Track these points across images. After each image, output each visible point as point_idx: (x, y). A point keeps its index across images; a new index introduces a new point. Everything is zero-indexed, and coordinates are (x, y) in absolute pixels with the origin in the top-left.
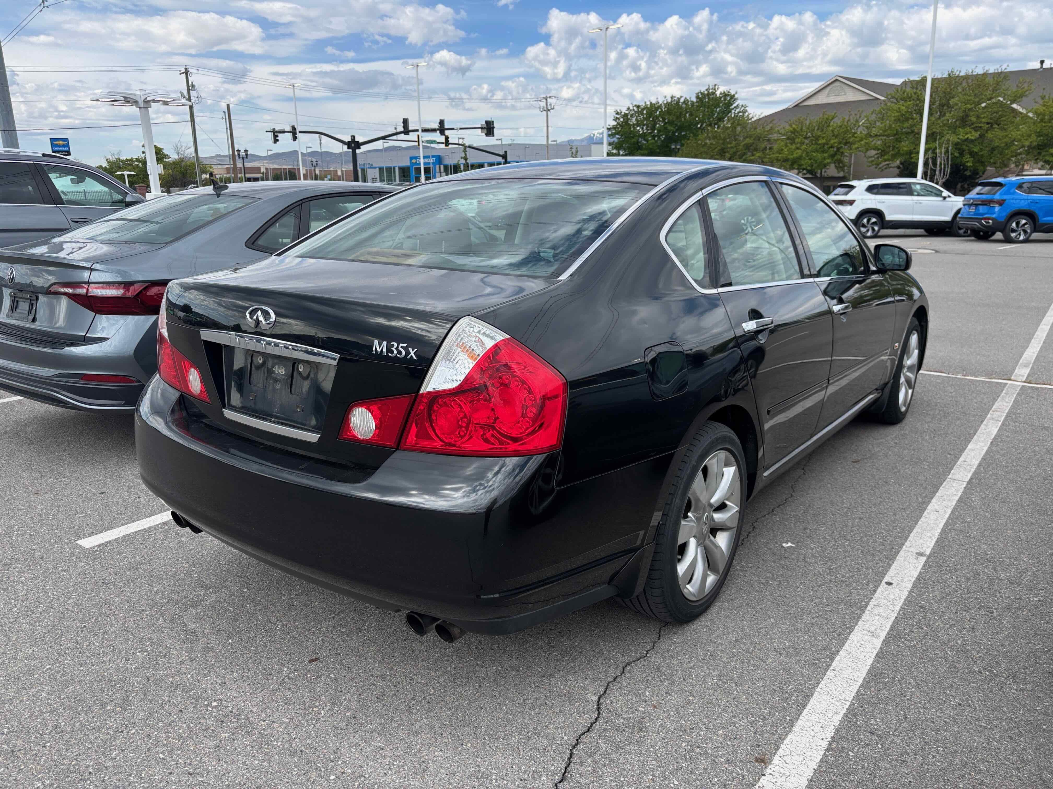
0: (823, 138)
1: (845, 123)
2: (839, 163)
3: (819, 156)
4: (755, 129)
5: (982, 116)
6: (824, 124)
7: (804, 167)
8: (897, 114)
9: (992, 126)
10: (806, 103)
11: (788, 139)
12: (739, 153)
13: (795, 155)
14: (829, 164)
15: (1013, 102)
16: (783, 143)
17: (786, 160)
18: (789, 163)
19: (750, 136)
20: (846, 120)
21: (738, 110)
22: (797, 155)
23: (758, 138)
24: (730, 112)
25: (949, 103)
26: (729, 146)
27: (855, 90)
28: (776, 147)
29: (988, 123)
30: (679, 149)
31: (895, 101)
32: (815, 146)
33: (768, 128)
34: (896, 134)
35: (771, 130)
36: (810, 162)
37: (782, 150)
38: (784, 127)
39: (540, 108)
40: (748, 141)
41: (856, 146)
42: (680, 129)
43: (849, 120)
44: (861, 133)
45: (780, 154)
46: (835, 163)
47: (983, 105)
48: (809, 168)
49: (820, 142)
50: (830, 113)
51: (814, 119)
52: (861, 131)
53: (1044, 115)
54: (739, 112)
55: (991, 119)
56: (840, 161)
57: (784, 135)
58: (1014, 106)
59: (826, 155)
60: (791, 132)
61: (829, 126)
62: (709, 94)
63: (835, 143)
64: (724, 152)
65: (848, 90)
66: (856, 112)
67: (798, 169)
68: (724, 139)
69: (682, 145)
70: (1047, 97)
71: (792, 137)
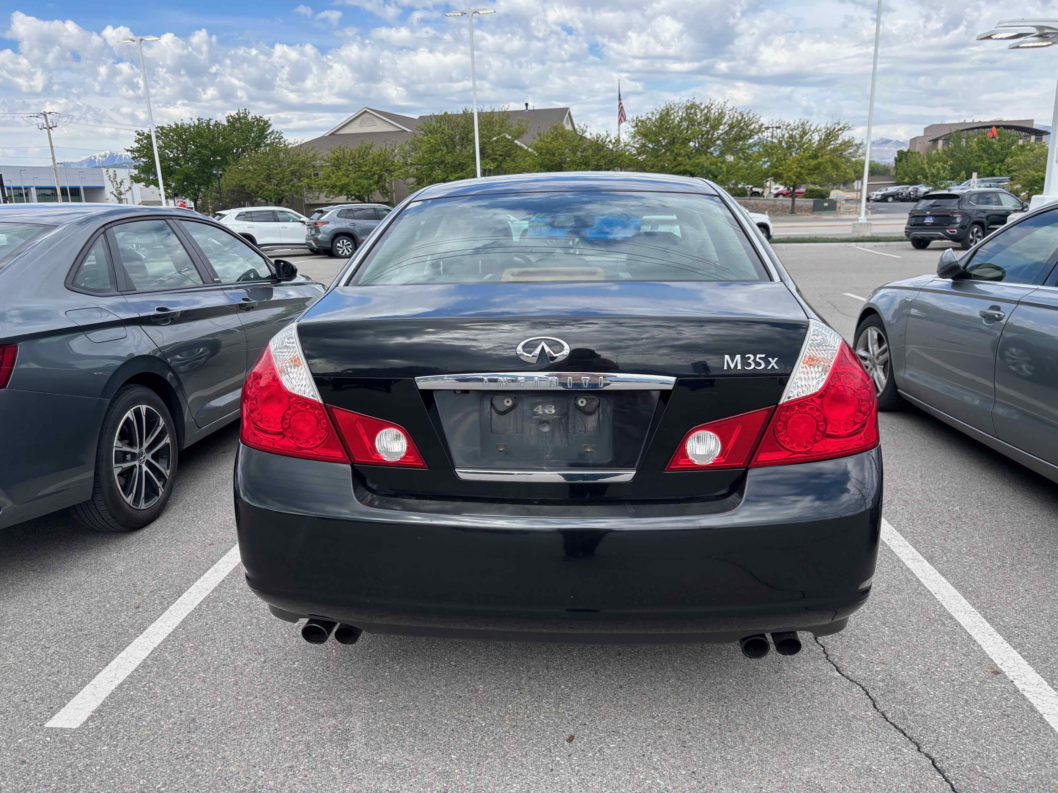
0: (366, 165)
1: (383, 152)
2: (383, 189)
3: (365, 182)
4: (298, 155)
5: (496, 149)
6: (364, 153)
7: (353, 193)
8: (428, 146)
9: (505, 158)
10: (342, 132)
11: (333, 165)
12: (286, 180)
13: (343, 182)
14: (374, 190)
15: (517, 138)
16: (329, 170)
17: (334, 186)
18: (338, 189)
19: (295, 163)
20: (383, 149)
21: (273, 136)
22: (345, 182)
23: (303, 165)
24: (265, 137)
25: (468, 137)
26: (275, 172)
27: (383, 122)
28: (321, 174)
29: (501, 156)
30: (221, 175)
31: (423, 133)
32: (360, 173)
33: (311, 155)
34: (430, 163)
35: (314, 157)
36: (357, 188)
37: (330, 176)
38: (326, 153)
39: (38, 125)
40: (293, 167)
41: (397, 173)
42: (215, 153)
43: (386, 149)
44: (398, 162)
45: (328, 180)
46: (379, 189)
47: (495, 139)
48: (357, 194)
49: (364, 169)
50: (368, 143)
51: (354, 147)
52: (398, 160)
53: (542, 149)
54: (274, 139)
55: (502, 152)
56: (384, 187)
57: (328, 162)
58: (516, 142)
59: (371, 181)
60: (335, 159)
61: (368, 154)
62: (239, 118)
63: (377, 170)
64: (270, 179)
65: (378, 122)
66: (391, 142)
67: (347, 195)
68: (268, 165)
69: (224, 170)
70: (542, 134)
71: (337, 164)
